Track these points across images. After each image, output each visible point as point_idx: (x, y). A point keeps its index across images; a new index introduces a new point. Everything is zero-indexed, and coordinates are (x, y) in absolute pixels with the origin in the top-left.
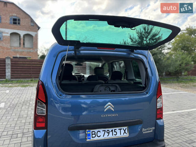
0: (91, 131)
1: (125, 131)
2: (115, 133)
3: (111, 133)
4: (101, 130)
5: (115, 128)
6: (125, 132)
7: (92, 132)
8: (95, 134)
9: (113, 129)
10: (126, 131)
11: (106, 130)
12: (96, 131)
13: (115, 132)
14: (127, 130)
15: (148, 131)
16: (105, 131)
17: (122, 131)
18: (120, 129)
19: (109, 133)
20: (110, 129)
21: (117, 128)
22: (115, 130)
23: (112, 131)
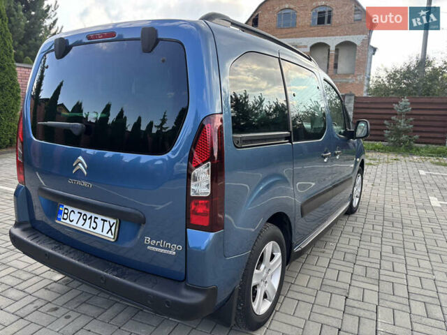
0: (65, 206)
1: (111, 227)
2: (94, 225)
3: (88, 221)
4: (76, 210)
5: (97, 216)
6: (110, 229)
7: (65, 209)
8: (67, 214)
9: (94, 215)
10: (113, 229)
11: (83, 212)
12: (70, 209)
13: (95, 222)
14: (114, 225)
16: (81, 214)
17: (107, 227)
18: (104, 221)
19: (85, 220)
20: (89, 215)
21: (100, 217)
22: (95, 218)
23: (91, 218)
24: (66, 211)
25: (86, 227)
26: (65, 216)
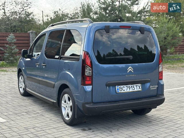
0: (119, 86)
1: (139, 87)
2: (133, 89)
3: (131, 88)
4: (125, 86)
6: (139, 88)
7: (120, 87)
8: (121, 89)
9: (132, 85)
10: (140, 87)
12: (122, 86)
13: (133, 87)
15: (153, 88)
16: (127, 87)
17: (138, 87)
18: (137, 86)
19: (130, 88)
21: (135, 85)
22: (133, 86)
23: (132, 87)
24: (120, 88)
25: (131, 90)
26: (121, 90)
